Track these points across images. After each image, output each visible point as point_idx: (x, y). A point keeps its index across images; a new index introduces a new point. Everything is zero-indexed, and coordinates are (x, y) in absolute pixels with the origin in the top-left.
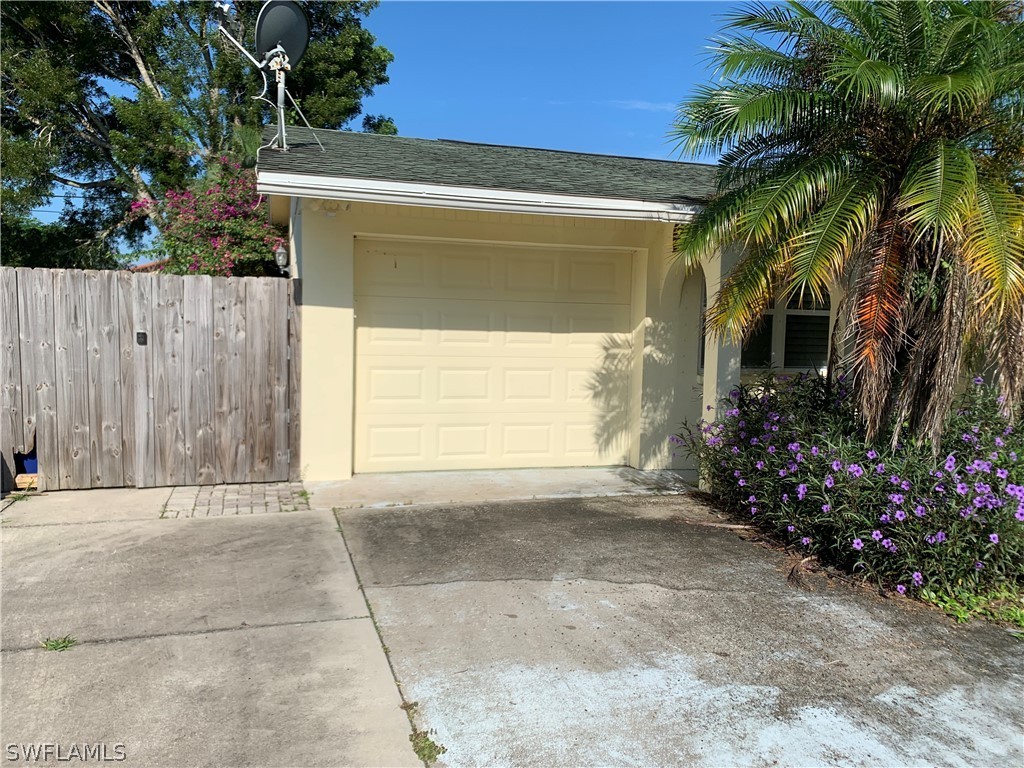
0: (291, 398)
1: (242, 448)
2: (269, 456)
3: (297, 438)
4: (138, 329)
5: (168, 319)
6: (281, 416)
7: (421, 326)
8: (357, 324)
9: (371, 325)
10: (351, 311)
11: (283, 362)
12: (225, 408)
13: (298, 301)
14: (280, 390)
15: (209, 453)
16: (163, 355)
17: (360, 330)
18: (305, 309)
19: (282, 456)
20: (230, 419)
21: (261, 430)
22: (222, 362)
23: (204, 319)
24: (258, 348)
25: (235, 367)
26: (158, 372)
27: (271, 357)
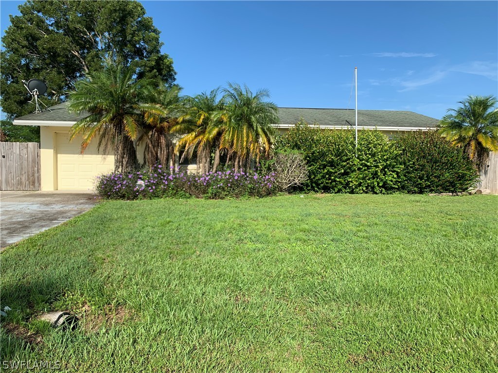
0: (39, 171)
1: (27, 182)
2: (34, 183)
3: (40, 180)
4: (3, 155)
5: (9, 152)
6: (36, 175)
7: (74, 154)
8: (56, 153)
9: (61, 154)
10: (52, 150)
11: (36, 162)
12: (23, 173)
13: (40, 148)
14: (36, 169)
15: (20, 183)
16: (9, 160)
17: (59, 155)
18: (41, 150)
19: (36, 184)
20: (24, 176)
21: (31, 178)
22: (22, 162)
23: (18, 152)
24: (30, 159)
25: (25, 163)
26: (8, 164)
27: (34, 161)
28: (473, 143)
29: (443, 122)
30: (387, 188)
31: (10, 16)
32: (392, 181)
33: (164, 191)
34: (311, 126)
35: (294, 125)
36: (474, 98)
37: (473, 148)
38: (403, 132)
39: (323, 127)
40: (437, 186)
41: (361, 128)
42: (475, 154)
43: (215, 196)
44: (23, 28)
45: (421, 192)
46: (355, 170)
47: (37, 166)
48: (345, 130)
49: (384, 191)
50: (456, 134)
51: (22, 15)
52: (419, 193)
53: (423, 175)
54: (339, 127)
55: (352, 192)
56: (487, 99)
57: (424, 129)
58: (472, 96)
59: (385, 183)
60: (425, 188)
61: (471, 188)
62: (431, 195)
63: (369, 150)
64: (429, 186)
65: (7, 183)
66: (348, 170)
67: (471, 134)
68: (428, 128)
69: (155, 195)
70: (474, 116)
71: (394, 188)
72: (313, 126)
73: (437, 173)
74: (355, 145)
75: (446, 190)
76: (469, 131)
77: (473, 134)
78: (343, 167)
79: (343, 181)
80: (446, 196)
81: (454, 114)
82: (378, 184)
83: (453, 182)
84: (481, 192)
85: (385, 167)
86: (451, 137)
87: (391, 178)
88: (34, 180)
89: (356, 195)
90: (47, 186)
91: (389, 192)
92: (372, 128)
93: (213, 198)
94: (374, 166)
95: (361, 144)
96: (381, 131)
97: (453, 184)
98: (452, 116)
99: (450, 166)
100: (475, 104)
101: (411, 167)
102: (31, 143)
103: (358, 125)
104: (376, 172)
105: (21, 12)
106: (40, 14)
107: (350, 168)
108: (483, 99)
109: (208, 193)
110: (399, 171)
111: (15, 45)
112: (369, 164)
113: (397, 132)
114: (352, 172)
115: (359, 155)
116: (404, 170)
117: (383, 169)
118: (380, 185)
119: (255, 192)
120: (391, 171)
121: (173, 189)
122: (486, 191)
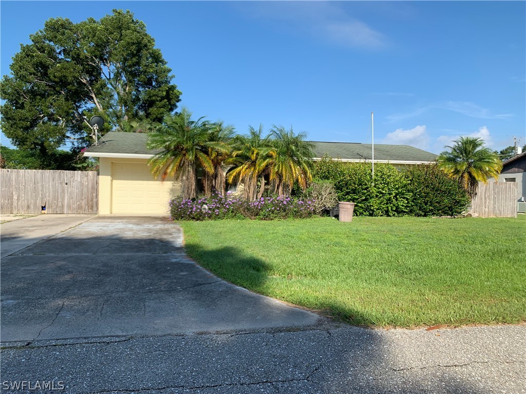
1: (86, 206)
2: (92, 207)
3: (98, 205)
4: (66, 182)
5: (72, 180)
6: (95, 200)
11: (95, 189)
12: (83, 198)
14: (95, 195)
15: (80, 207)
16: (71, 187)
17: (114, 181)
18: (100, 177)
19: (95, 209)
20: (84, 201)
21: (90, 203)
22: (83, 189)
23: (79, 180)
24: (90, 186)
25: (85, 190)
26: (70, 190)
27: (93, 188)
28: (466, 175)
29: (441, 157)
30: (399, 212)
31: (21, 45)
32: (403, 206)
33: (224, 214)
34: (335, 159)
35: (320, 159)
36: (465, 139)
37: (466, 179)
38: (409, 165)
39: (344, 160)
40: (438, 210)
41: (376, 161)
42: (468, 184)
43: (266, 218)
44: (33, 56)
45: (425, 216)
46: (373, 197)
47: (95, 192)
48: (362, 163)
49: (396, 214)
50: (452, 168)
51: (33, 43)
52: (423, 216)
53: (428, 201)
54: (357, 161)
55: (371, 215)
56: (476, 140)
57: (426, 163)
58: (463, 137)
59: (397, 208)
60: (428, 212)
61: (464, 212)
62: (433, 217)
63: (383, 180)
64: (431, 210)
65: (69, 207)
66: (368, 197)
67: (464, 167)
68: (429, 162)
69: (217, 217)
70: (466, 153)
71: (405, 212)
72: (337, 159)
73: (438, 199)
74: (372, 176)
75: (445, 213)
76: (462, 166)
77: (466, 169)
78: (364, 194)
79: (363, 206)
80: (446, 218)
81: (450, 151)
82: (392, 208)
83: (451, 207)
84: (471, 215)
85: (397, 194)
86: (448, 169)
87: (402, 203)
88: (92, 205)
89: (374, 217)
90: (103, 210)
91: (400, 215)
92: (386, 161)
93: (264, 219)
94: (388, 194)
95: (377, 175)
96: (391, 164)
97: (451, 209)
98: (447, 152)
99: (449, 193)
100: (466, 143)
101: (418, 195)
102: (91, 172)
103: (374, 159)
104: (390, 198)
105: (33, 41)
106: (52, 43)
107: (369, 195)
108: (472, 139)
109: (260, 215)
110: (409, 198)
111: (23, 72)
112: (384, 192)
113: (404, 165)
114: (371, 198)
115: (376, 184)
116: (412, 196)
117: (395, 196)
118: (394, 209)
119: (298, 214)
120: (402, 198)
121: (232, 212)
122: (475, 215)
